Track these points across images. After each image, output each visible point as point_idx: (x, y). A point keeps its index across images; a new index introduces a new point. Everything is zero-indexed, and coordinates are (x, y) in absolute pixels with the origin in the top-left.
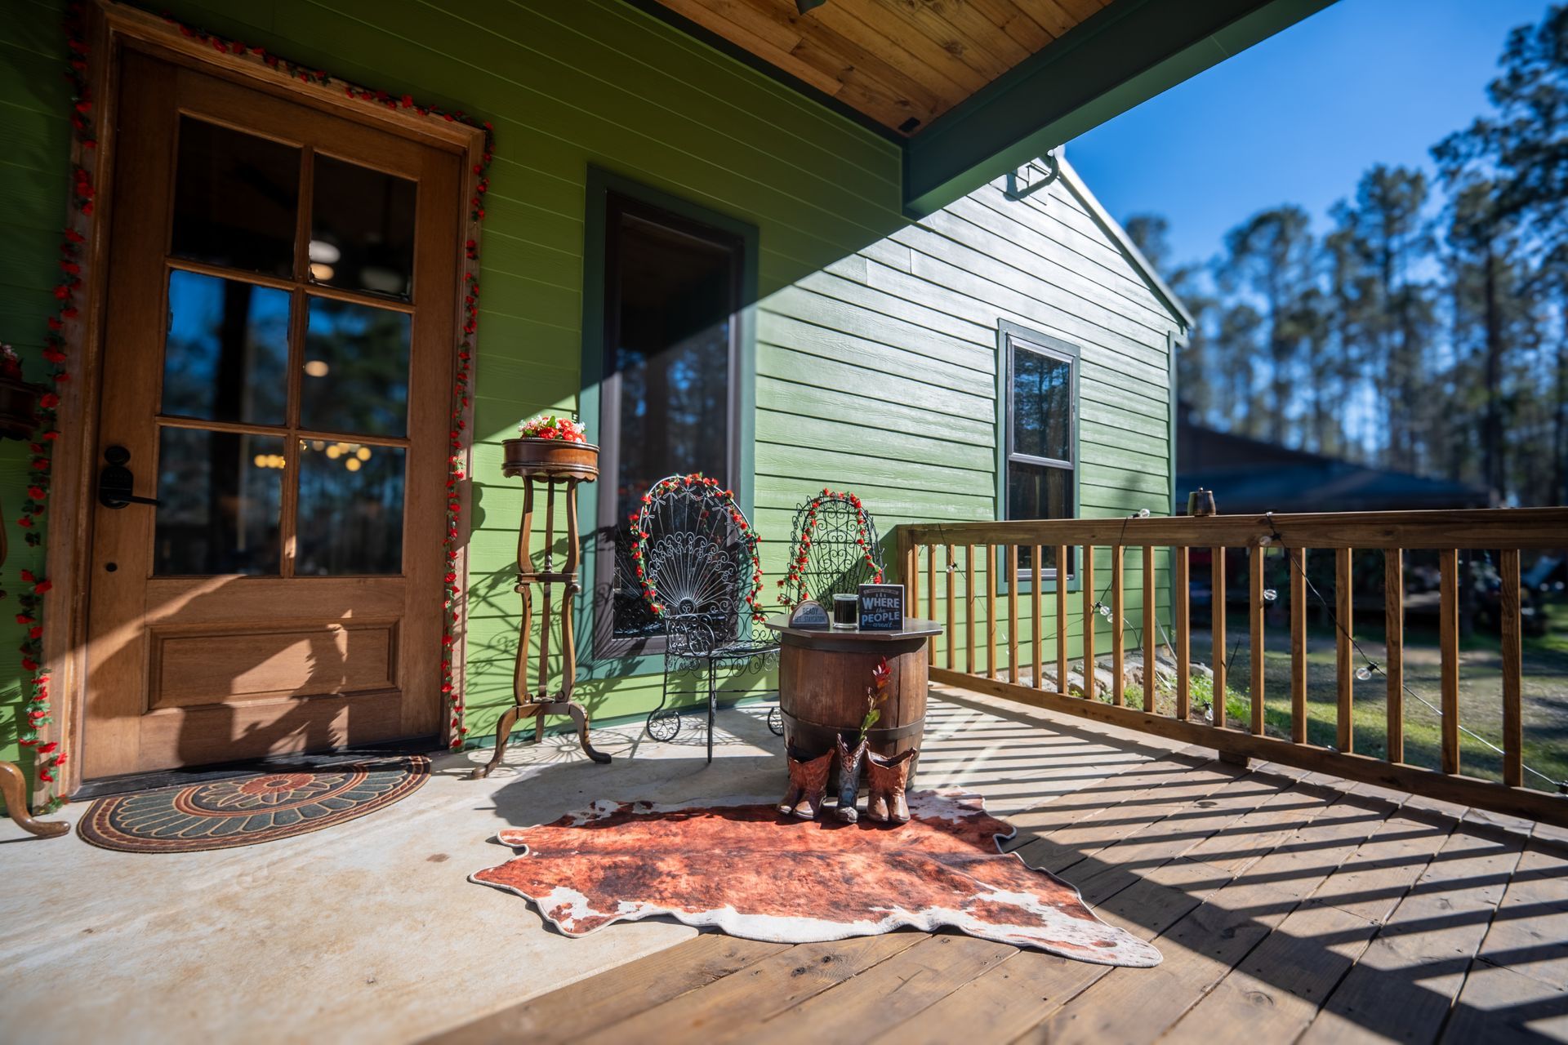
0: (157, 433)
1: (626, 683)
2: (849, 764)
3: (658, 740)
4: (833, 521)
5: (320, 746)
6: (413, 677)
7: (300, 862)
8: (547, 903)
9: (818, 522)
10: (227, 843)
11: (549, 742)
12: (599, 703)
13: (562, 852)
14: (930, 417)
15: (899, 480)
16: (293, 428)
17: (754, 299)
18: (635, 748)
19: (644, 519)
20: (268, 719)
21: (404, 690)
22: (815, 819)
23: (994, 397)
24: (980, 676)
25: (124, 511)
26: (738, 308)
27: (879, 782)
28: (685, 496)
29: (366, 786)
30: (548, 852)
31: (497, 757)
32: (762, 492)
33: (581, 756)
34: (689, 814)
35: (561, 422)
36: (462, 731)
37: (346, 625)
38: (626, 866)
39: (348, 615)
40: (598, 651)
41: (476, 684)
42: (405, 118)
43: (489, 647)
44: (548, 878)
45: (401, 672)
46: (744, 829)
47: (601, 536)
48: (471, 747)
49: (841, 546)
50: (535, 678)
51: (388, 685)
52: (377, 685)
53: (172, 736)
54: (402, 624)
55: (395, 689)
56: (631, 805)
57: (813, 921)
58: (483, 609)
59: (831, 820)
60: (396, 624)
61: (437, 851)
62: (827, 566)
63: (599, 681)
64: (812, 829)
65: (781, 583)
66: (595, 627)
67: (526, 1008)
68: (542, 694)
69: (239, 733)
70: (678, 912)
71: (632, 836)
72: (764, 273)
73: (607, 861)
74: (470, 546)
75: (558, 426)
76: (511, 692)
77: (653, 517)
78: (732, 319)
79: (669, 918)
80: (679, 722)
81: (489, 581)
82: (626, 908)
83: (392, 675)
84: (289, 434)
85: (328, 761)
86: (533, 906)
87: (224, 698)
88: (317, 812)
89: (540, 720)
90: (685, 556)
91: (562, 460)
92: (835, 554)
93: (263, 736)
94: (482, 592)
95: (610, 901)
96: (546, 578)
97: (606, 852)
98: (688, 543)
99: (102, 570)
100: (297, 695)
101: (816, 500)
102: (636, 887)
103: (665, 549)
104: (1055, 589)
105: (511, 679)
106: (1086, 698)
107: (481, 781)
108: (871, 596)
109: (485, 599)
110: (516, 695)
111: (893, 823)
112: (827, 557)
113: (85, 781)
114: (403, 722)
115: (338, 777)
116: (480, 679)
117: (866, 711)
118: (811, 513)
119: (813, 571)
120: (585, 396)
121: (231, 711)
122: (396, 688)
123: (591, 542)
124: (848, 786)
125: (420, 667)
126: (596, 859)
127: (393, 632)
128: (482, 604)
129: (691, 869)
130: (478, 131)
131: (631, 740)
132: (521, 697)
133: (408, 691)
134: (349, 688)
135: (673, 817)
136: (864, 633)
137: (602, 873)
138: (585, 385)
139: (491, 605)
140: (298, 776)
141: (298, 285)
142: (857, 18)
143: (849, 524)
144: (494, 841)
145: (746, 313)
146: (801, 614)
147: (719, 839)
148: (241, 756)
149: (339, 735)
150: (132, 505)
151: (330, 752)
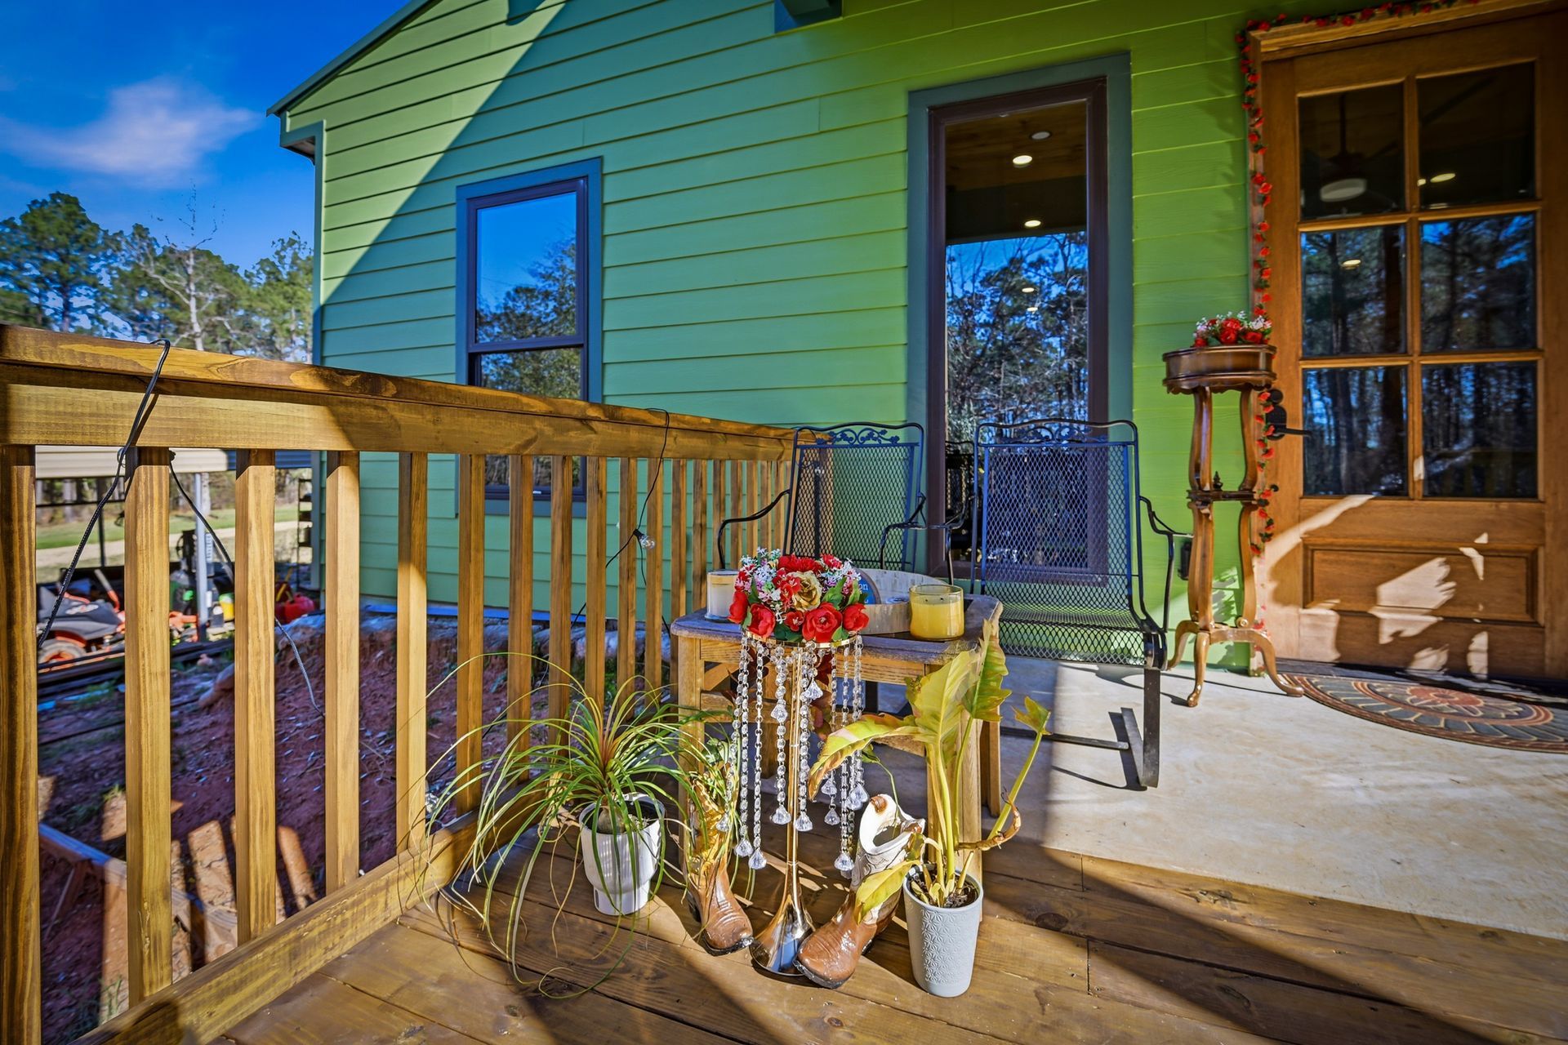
0: (1300, 375)
5: (1457, 672)
6: (1558, 614)
16: (1416, 355)
20: (1410, 632)
21: (1548, 626)
25: (1281, 441)
37: (1481, 549)
39: (1483, 539)
45: (1542, 607)
51: (1528, 618)
52: (1519, 618)
53: (1330, 636)
54: (1541, 553)
55: (1535, 624)
60: (1535, 553)
69: (1385, 639)
83: (1532, 608)
84: (1412, 362)
87: (1370, 607)
93: (1407, 646)
100: (1434, 614)
114: (1547, 661)
115: (1472, 698)
121: (1377, 621)
122: (1537, 623)
127: (1532, 562)
133: (1553, 628)
134: (1484, 616)
141: (1411, 215)
148: (1384, 660)
149: (1478, 662)
150: (1287, 436)
151: (1467, 674)
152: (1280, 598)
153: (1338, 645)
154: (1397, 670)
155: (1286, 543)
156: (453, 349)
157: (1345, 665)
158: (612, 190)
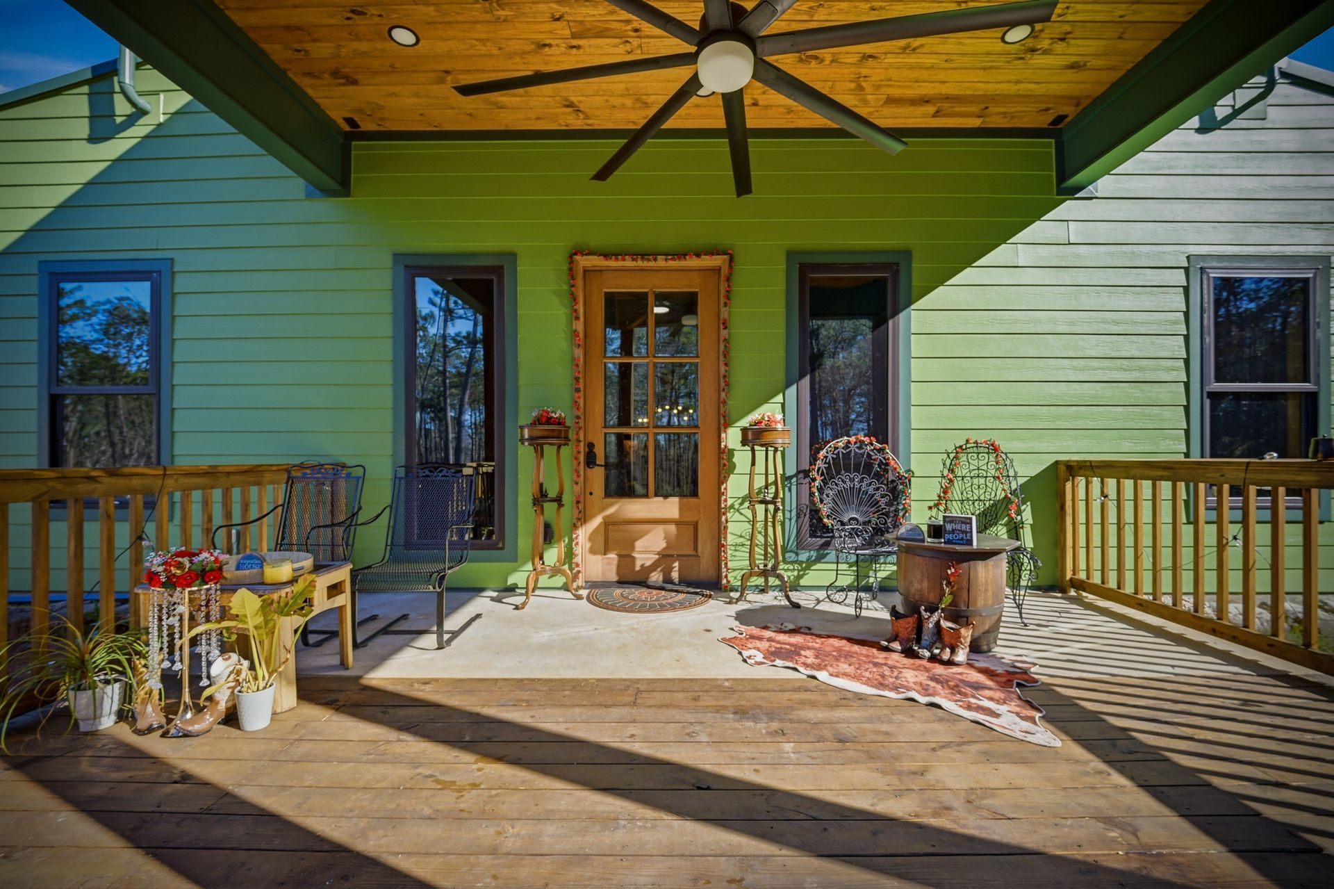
0: (603, 435)
1: (818, 566)
2: (926, 625)
3: (833, 601)
4: (975, 463)
5: (668, 580)
6: (705, 549)
7: (658, 622)
8: (746, 654)
9: (961, 464)
10: (632, 611)
11: (771, 594)
12: (804, 575)
13: (760, 638)
14: (1095, 363)
15: (1059, 423)
17: (909, 304)
18: (818, 603)
19: (819, 469)
20: (648, 563)
21: (701, 556)
22: (902, 652)
23: (1186, 333)
24: (1145, 597)
25: (594, 470)
26: (896, 313)
27: (947, 639)
28: (851, 451)
29: (684, 599)
30: (752, 637)
31: (742, 595)
32: (917, 441)
33: (785, 602)
34: (829, 637)
35: (768, 417)
36: (728, 582)
38: (787, 649)
40: (800, 545)
41: (735, 556)
42: (692, 262)
43: (741, 536)
44: (750, 645)
45: (700, 547)
46: (856, 648)
47: (801, 475)
48: (731, 590)
49: (982, 481)
50: (761, 555)
51: (694, 553)
52: (691, 553)
53: (614, 567)
54: (699, 523)
55: (698, 556)
56: (801, 628)
57: (865, 686)
58: (737, 516)
59: (909, 653)
60: (697, 523)
61: (708, 628)
62: (969, 496)
63: (802, 562)
64: (896, 658)
65: (930, 508)
66: (798, 532)
67: (727, 680)
68: (766, 565)
69: (638, 568)
70: (801, 669)
71: (797, 639)
72: (916, 283)
73: (778, 646)
74: (728, 483)
75: (766, 419)
76: (748, 562)
77: (827, 466)
78: (890, 322)
79: (795, 669)
80: (847, 595)
81: (740, 501)
82: (778, 662)
83: (696, 549)
84: (650, 431)
85: (669, 586)
86: (740, 653)
87: (632, 552)
88: (665, 606)
89: (766, 581)
90: (852, 489)
91: (768, 438)
92: (977, 487)
93: (647, 570)
94: (737, 507)
95: (773, 658)
96: (763, 502)
97: (779, 642)
98: (854, 480)
99: (588, 495)
100: (658, 554)
101: (961, 447)
102: (788, 657)
103: (836, 485)
104: (1269, 519)
105: (748, 555)
106: (1219, 619)
107: (734, 605)
108: (951, 522)
109: (738, 510)
110: (750, 566)
111: (950, 663)
112: (970, 489)
113: (586, 582)
114: (701, 572)
115: (673, 594)
116: (736, 553)
117: (942, 594)
118: (956, 457)
119: (957, 499)
120: (788, 392)
121: (634, 558)
123: (795, 479)
124: (926, 638)
125: (709, 546)
126: (773, 644)
127: (696, 526)
128: (737, 513)
129: (817, 657)
130: (725, 256)
131: (818, 599)
132: (753, 566)
133: (703, 557)
134: (678, 553)
135: (819, 636)
136: (947, 546)
137: (774, 649)
138: (788, 385)
139: (741, 514)
140: (658, 591)
142: (978, 82)
143: (990, 464)
144: (732, 629)
145: (902, 316)
146: (904, 531)
147: (839, 650)
148: (638, 578)
149: (675, 575)
150: (596, 468)
151: (672, 583)
152: (593, 551)
153: (618, 573)
154: (642, 583)
155: (597, 522)
156: (35, 390)
157: (622, 583)
158: (180, 284)
